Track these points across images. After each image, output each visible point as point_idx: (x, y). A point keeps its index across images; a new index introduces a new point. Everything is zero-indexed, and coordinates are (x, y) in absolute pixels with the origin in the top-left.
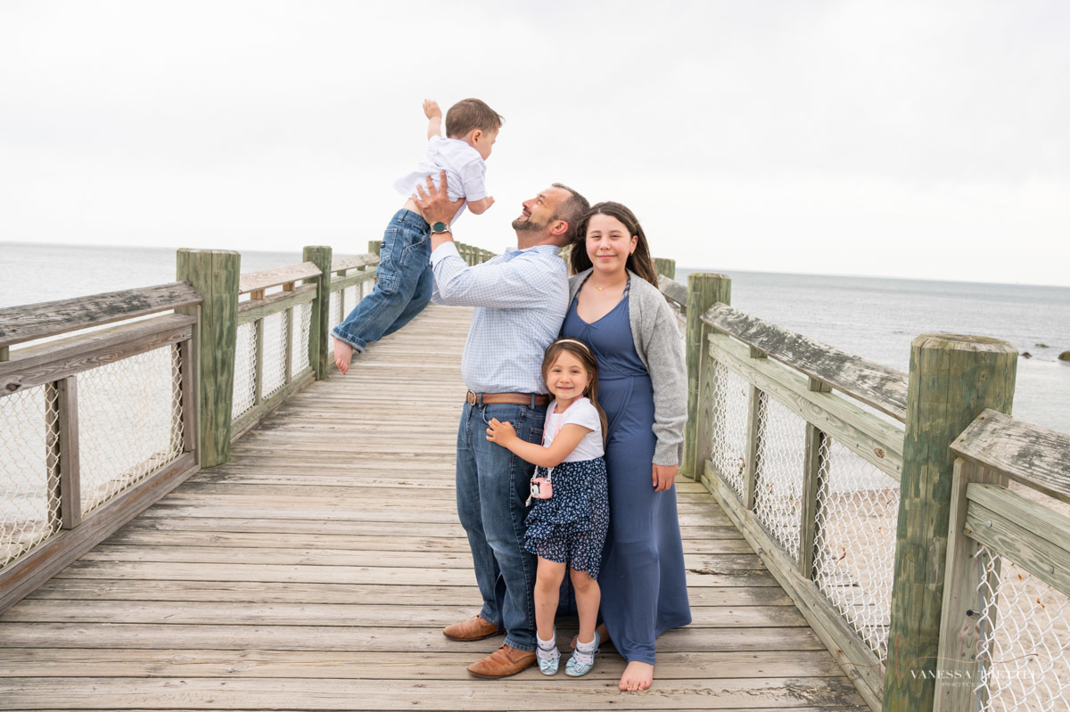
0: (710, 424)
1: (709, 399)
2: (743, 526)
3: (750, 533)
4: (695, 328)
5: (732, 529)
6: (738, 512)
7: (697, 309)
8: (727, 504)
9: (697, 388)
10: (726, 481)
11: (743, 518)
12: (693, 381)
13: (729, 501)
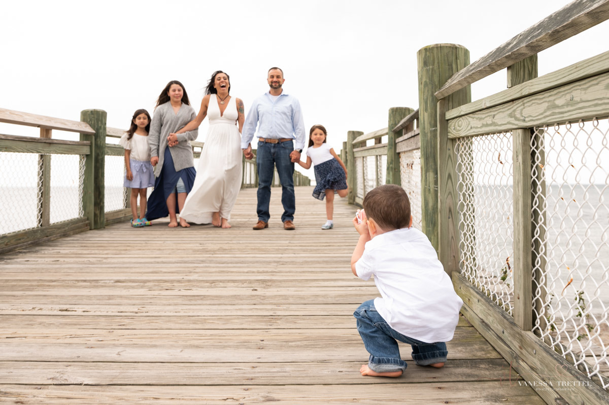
0: (455, 226)
1: (453, 195)
2: (517, 358)
3: (532, 368)
4: (429, 110)
5: (499, 362)
6: (507, 336)
7: (430, 86)
8: (487, 326)
9: (436, 183)
10: (482, 294)
11: (516, 345)
12: (431, 175)
13: (489, 320)
